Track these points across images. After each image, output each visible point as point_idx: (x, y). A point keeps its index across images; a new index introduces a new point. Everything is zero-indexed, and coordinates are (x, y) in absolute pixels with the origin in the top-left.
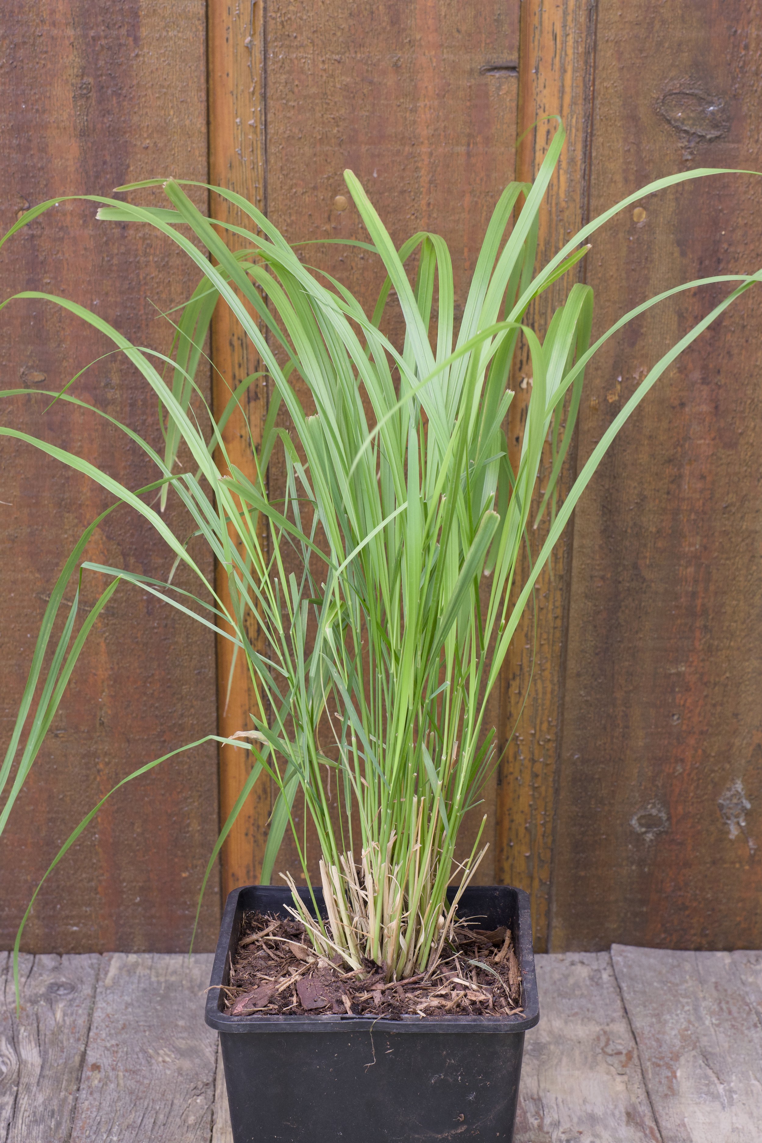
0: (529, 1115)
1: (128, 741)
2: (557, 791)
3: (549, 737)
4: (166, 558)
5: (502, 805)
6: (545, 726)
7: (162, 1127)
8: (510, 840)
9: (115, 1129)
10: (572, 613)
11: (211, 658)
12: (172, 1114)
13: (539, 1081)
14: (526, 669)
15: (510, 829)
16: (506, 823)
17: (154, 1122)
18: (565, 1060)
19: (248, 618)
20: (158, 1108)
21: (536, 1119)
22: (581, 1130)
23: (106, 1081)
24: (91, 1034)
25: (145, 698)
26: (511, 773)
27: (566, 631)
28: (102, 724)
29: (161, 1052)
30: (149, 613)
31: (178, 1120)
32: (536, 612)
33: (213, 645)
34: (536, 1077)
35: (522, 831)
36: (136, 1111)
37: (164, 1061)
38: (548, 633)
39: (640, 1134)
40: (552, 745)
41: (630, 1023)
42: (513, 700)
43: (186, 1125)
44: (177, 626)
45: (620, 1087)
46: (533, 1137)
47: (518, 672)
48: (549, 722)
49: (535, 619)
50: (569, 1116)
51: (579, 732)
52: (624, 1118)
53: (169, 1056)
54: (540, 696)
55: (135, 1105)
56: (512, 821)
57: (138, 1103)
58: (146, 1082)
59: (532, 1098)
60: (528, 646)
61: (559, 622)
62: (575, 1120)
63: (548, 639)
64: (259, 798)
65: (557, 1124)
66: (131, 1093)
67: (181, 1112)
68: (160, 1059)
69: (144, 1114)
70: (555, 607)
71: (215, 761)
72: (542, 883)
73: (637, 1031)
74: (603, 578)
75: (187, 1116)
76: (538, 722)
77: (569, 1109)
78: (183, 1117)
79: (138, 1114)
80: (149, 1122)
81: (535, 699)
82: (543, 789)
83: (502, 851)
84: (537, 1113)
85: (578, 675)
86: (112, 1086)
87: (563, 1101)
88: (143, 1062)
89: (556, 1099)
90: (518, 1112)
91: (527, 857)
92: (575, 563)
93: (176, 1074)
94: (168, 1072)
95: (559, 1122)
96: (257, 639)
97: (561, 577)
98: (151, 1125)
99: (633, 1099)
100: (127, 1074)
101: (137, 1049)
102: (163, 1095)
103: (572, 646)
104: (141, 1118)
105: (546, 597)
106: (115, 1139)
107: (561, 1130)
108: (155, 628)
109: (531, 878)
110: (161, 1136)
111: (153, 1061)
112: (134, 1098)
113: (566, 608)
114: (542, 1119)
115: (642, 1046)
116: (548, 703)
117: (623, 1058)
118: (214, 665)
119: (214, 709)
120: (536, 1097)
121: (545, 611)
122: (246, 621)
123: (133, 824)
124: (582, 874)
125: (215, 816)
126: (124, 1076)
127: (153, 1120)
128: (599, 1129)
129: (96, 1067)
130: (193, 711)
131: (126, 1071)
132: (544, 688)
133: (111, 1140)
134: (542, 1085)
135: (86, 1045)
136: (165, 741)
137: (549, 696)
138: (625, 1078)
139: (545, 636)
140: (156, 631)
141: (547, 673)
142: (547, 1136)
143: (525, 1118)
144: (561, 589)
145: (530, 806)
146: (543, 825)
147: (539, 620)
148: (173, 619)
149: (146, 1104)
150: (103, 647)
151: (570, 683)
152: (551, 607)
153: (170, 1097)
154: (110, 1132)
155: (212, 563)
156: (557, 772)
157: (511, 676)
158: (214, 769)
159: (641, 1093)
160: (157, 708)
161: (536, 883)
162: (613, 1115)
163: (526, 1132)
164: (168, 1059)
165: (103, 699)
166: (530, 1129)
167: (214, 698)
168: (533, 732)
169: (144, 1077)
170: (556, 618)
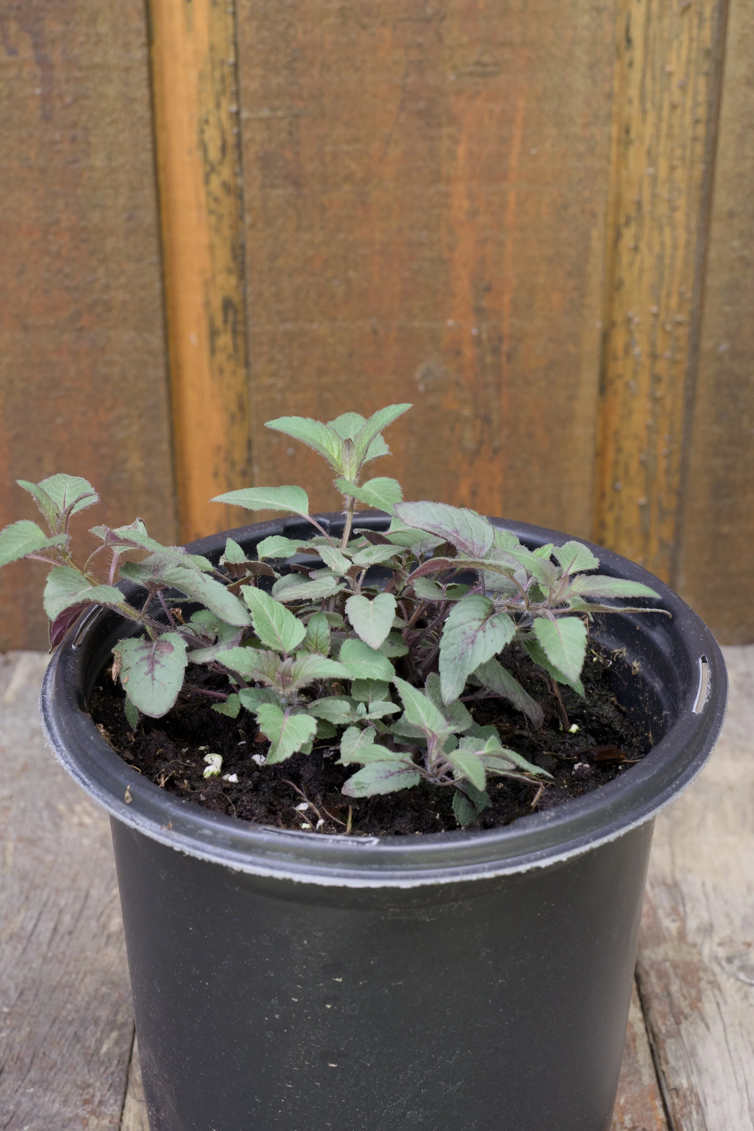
0: (661, 913)
1: (26, 328)
2: (690, 403)
3: (680, 317)
4: (68, 23)
5: (605, 425)
6: (674, 301)
7: (67, 938)
8: (616, 480)
10: (726, 111)
11: (149, 193)
12: (86, 913)
13: (673, 855)
14: (647, 208)
15: (616, 463)
16: (611, 454)
17: (55, 929)
18: (710, 818)
19: (206, 128)
20: (62, 902)
21: (674, 921)
22: (749, 939)
25: (47, 259)
26: (620, 376)
29: (78, 808)
30: (46, 118)
31: (93, 924)
32: (665, 112)
33: (150, 170)
34: (667, 848)
35: (634, 467)
36: (28, 909)
37: (81, 824)
38: (684, 147)
40: (683, 332)
42: (625, 258)
43: (106, 933)
44: (92, 139)
46: (671, 954)
47: (633, 213)
48: (681, 294)
49: (664, 126)
50: (728, 915)
51: (728, 309)
53: (89, 814)
54: (668, 251)
55: (27, 898)
56: (619, 450)
57: (32, 895)
58: (49, 858)
59: (665, 884)
60: (651, 170)
61: (701, 130)
62: (738, 921)
63: (683, 158)
64: (233, 417)
65: (708, 929)
66: (23, 877)
67: (100, 910)
68: (75, 820)
69: (40, 914)
70: (696, 104)
71: (161, 360)
72: (662, 544)
75: (109, 917)
76: (664, 293)
77: (726, 902)
78: (103, 919)
79: (30, 913)
80: (46, 928)
81: (661, 258)
82: (668, 400)
83: (603, 496)
84: (675, 910)
85: (731, 215)
87: (715, 889)
88: (48, 824)
89: (703, 884)
90: (645, 908)
91: (643, 508)
92: (733, 25)
93: (97, 846)
94: (86, 842)
95: (712, 926)
96: (221, 162)
97: (708, 53)
98: (48, 934)
100: (20, 846)
101: (41, 804)
102: (74, 881)
104: (33, 922)
105: (683, 87)
107: (716, 939)
108: (55, 143)
109: (646, 536)
110: (64, 953)
111: (64, 824)
112: (26, 885)
113: (715, 105)
114: (683, 920)
116: (679, 263)
118: (152, 204)
119: (156, 276)
120: (669, 881)
121: (679, 111)
122: (202, 132)
123: (40, 459)
124: (725, 529)
125: (165, 447)
126: (16, 849)
127: (51, 925)
130: (123, 280)
131: (20, 839)
132: (675, 239)
134: (679, 861)
136: (81, 329)
137: (681, 253)
139: (678, 153)
140: (58, 147)
141: (680, 216)
142: (694, 951)
143: (656, 920)
144: (707, 74)
145: (648, 427)
146: (668, 456)
147: (670, 126)
148: (86, 129)
149: (44, 896)
151: (717, 229)
152: (689, 103)
153: (84, 884)
155: (144, 32)
156: (692, 374)
157: (622, 220)
158: (161, 373)
160: (67, 276)
161: (654, 546)
163: (659, 944)
164: (87, 820)
166: (665, 940)
167: (155, 259)
168: (654, 309)
169: (47, 850)
170: (697, 122)
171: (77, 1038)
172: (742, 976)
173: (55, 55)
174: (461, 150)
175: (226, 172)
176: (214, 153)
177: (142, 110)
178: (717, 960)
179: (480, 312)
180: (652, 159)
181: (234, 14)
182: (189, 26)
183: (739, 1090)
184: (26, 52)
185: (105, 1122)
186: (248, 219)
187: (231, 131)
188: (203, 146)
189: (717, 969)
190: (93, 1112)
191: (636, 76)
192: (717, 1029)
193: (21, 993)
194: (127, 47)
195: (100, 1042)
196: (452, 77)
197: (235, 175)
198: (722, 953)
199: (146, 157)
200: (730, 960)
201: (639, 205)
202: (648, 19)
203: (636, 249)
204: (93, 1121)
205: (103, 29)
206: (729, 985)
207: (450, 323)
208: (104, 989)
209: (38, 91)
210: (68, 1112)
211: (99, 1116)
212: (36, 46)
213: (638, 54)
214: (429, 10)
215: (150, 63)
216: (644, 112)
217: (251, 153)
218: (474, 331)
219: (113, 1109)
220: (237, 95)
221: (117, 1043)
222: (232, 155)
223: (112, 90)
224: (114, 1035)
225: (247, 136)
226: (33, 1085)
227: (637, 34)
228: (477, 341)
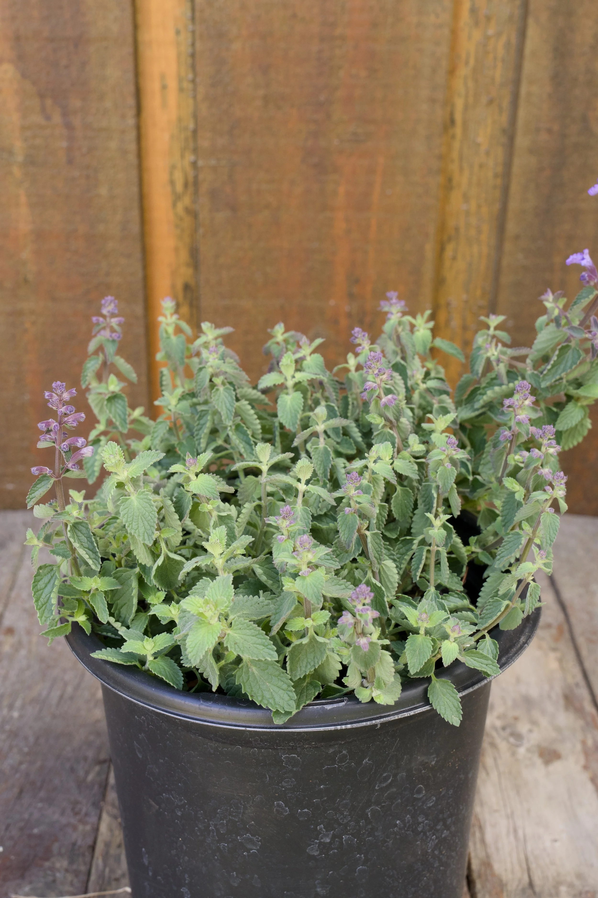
1: (54, 299)
3: (482, 303)
4: (85, 100)
6: (479, 292)
7: (69, 702)
9: (18, 703)
10: (516, 170)
11: (136, 212)
14: (462, 231)
17: (61, 697)
19: (174, 171)
23: (18, 647)
24: (13, 594)
25: (69, 255)
27: (506, 190)
28: (26, 281)
30: (70, 162)
32: (476, 170)
33: (137, 198)
36: (44, 682)
38: (487, 192)
39: (581, 723)
40: (483, 313)
41: (557, 593)
42: (447, 263)
43: (94, 700)
44: (100, 177)
45: (554, 665)
47: (453, 234)
48: (483, 288)
49: (475, 178)
50: (503, 698)
51: (513, 299)
52: (562, 702)
54: (475, 260)
55: (44, 675)
57: (47, 672)
60: (465, 206)
61: (499, 181)
62: (510, 703)
63: (486, 200)
66: (42, 660)
69: (52, 686)
70: (496, 164)
71: (142, 322)
73: (567, 603)
74: (549, 131)
76: (472, 286)
79: (45, 685)
80: (55, 694)
81: (470, 264)
85: (517, 237)
86: (23, 652)
92: (522, 113)
95: (492, 705)
96: (184, 194)
97: (504, 131)
98: (57, 700)
99: (570, 680)
103: (514, 205)
104: (48, 690)
105: (487, 153)
106: (16, 714)
108: (75, 179)
110: (66, 712)
112: (44, 666)
113: (508, 165)
115: (573, 620)
116: (482, 268)
117: (554, 631)
119: (140, 267)
121: (484, 169)
122: (172, 174)
126: (38, 641)
127: (59, 694)
128: (536, 714)
129: (10, 631)
130: (119, 269)
132: (480, 252)
133: (12, 718)
135: (6, 605)
137: (484, 261)
138: (558, 654)
139: (483, 196)
140: (78, 181)
141: (484, 237)
144: (503, 145)
147: (479, 178)
148: (96, 170)
149: (55, 674)
150: (23, 199)
151: (508, 246)
152: (491, 163)
154: (11, 707)
155: (135, 107)
157: (446, 239)
158: (142, 331)
159: (576, 671)
162: (549, 697)
165: (26, 254)
167: (140, 256)
168: (465, 297)
170: (496, 176)
171: (72, 770)
172: (512, 740)
173: (77, 121)
174: (342, 190)
175: (187, 200)
176: (179, 187)
177: (132, 158)
178: (494, 728)
179: (351, 296)
180: (466, 198)
181: (195, 98)
182: (164, 104)
183: (508, 817)
184: (57, 119)
185: (88, 828)
186: (201, 231)
187: (191, 174)
188: (172, 183)
189: (494, 734)
190: (80, 821)
191: (456, 145)
192: (494, 775)
193: (37, 739)
194: (123, 117)
195: (87, 773)
196: (336, 142)
197: (194, 202)
198: (499, 723)
199: (135, 189)
200: (504, 728)
201: (457, 229)
202: (466, 108)
203: (454, 258)
204: (81, 827)
205: (108, 104)
206: (503, 746)
207: (332, 302)
208: (92, 738)
209: (64, 144)
210: (64, 820)
211: (85, 823)
212: (65, 114)
213: (458, 130)
214: (322, 98)
215: (138, 128)
216: (461, 169)
217: (204, 188)
218: (347, 308)
219: (93, 819)
220: (195, 151)
221: (99, 774)
222: (191, 189)
223: (113, 145)
224: (97, 768)
225: (201, 177)
226: (41, 800)
227: (458, 117)
228: (349, 315)
